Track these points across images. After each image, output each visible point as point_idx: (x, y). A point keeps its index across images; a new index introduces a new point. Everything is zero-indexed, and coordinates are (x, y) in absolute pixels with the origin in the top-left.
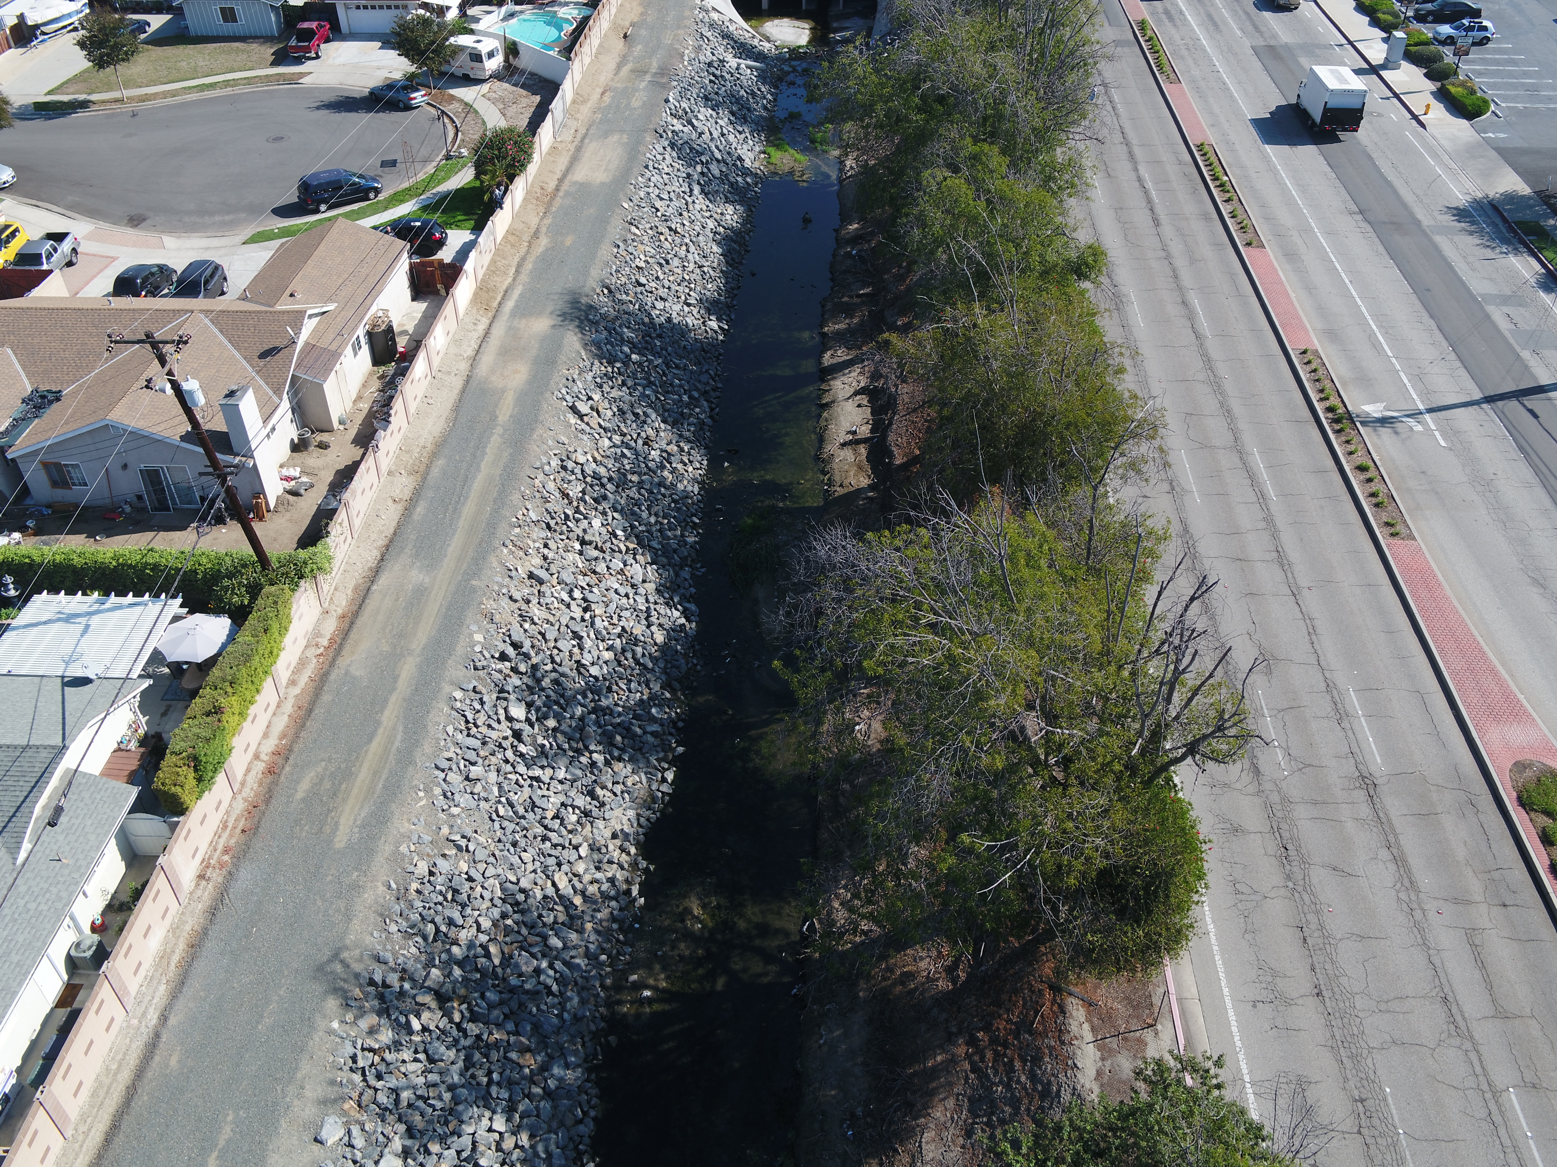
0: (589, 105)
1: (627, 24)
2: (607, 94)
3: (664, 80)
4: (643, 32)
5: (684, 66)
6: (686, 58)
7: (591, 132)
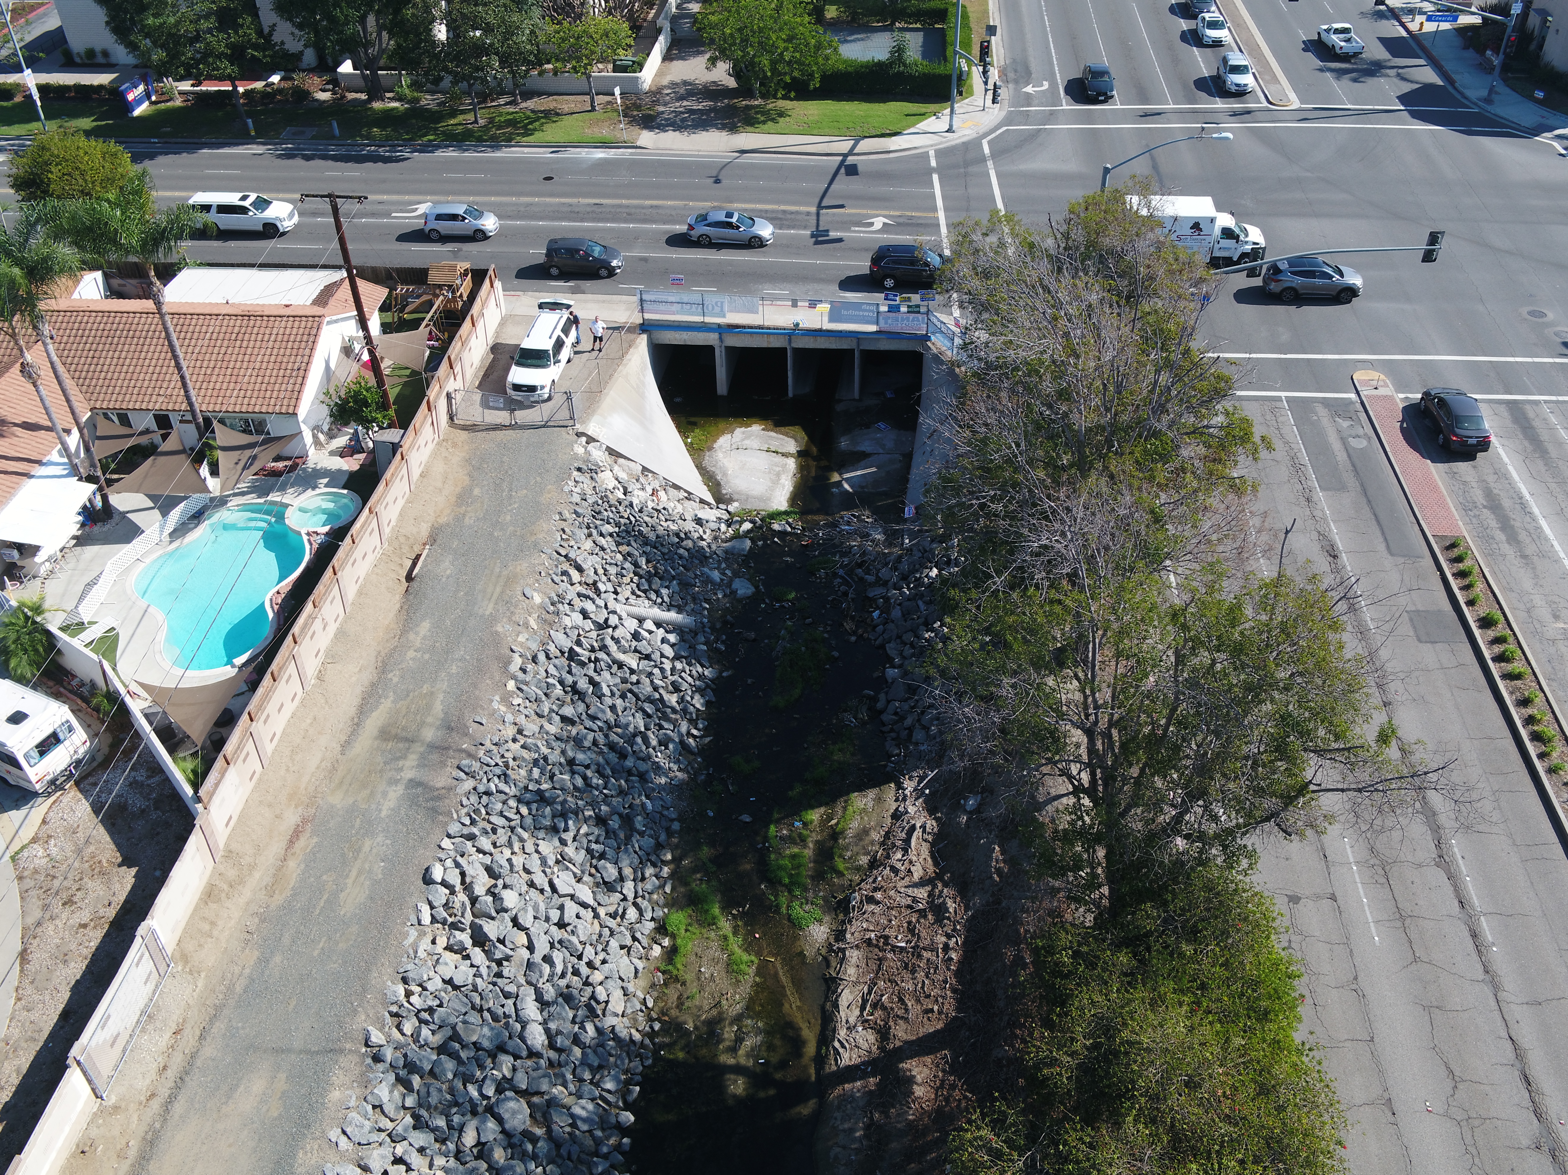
0: (246, 894)
1: (424, 530)
2: (301, 843)
3: (441, 780)
4: (447, 567)
5: (506, 699)
6: (517, 661)
7: (208, 1051)
